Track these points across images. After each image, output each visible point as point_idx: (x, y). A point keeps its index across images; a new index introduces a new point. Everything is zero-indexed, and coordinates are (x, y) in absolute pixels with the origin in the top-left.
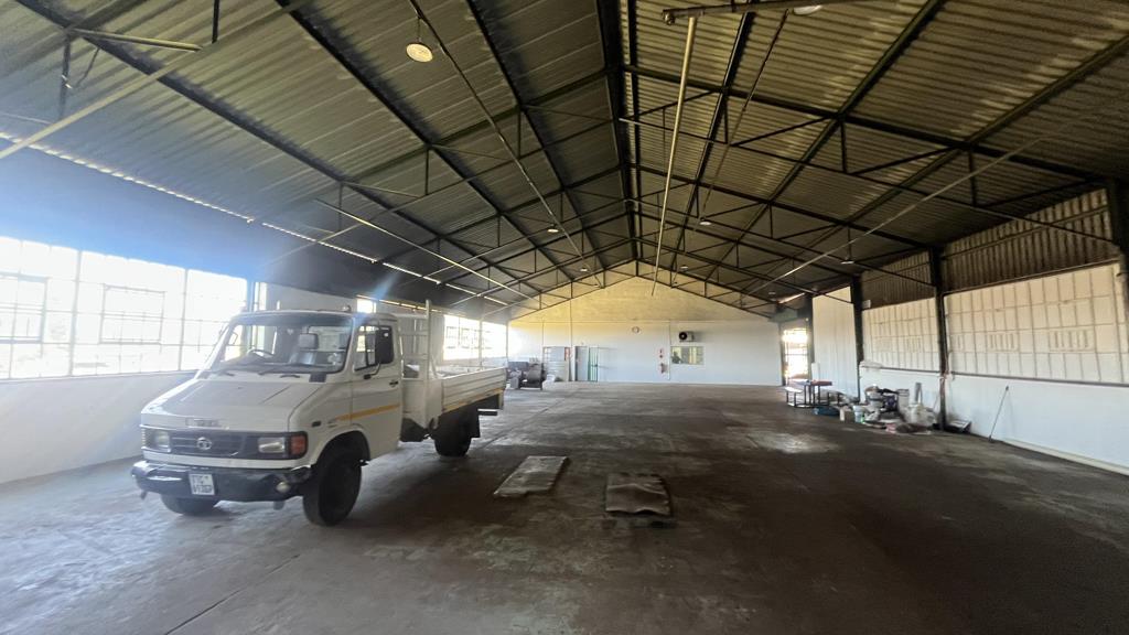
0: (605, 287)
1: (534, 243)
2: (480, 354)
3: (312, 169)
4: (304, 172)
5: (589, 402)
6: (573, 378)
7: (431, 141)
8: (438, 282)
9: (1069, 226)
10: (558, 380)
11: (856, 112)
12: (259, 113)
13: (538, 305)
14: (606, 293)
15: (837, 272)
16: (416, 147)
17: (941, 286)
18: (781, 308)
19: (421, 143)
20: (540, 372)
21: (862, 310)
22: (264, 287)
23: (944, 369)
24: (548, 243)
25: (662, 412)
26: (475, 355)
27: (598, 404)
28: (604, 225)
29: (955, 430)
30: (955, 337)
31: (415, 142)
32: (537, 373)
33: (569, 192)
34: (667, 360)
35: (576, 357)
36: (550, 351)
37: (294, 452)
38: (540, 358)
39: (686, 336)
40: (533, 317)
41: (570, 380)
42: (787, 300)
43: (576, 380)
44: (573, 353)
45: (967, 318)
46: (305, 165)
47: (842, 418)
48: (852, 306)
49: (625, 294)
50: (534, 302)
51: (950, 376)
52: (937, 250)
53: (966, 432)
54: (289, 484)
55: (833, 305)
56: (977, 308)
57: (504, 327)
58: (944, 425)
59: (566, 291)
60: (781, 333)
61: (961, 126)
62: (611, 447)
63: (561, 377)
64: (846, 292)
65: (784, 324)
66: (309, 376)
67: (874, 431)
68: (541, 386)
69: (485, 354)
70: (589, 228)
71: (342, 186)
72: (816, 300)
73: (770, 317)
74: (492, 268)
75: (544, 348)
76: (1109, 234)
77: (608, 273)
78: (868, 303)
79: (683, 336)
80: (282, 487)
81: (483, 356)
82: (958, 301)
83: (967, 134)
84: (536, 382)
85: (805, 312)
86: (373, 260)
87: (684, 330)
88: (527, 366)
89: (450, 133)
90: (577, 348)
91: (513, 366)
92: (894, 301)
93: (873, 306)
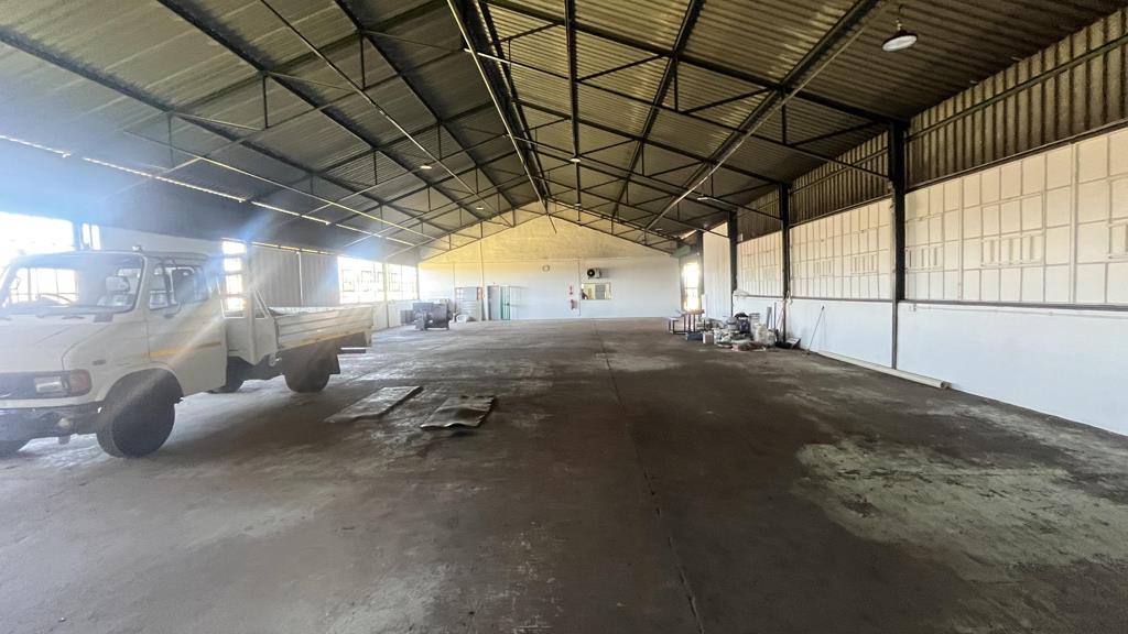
0: (515, 225)
1: (426, 181)
2: (386, 296)
3: (125, 97)
4: (119, 100)
5: (487, 339)
6: (487, 317)
7: (266, 67)
8: (327, 223)
9: (864, 167)
10: (471, 320)
11: (687, 50)
12: (35, 30)
13: (448, 246)
14: (516, 233)
15: (716, 208)
16: (249, 75)
17: (786, 220)
18: (681, 243)
19: (255, 71)
20: (445, 312)
21: (737, 243)
22: (96, 229)
23: (785, 295)
24: (441, 181)
25: (549, 344)
26: (380, 297)
27: (494, 340)
28: (498, 161)
29: (788, 346)
30: (795, 265)
31: (248, 70)
32: (443, 314)
33: (448, 125)
34: (577, 297)
35: (489, 297)
36: (462, 291)
37: (73, 391)
38: (453, 299)
39: (593, 274)
40: (443, 258)
41: (483, 319)
42: (686, 235)
43: (490, 319)
44: (486, 293)
45: (803, 247)
46: (116, 93)
47: (704, 341)
48: (728, 240)
49: (535, 233)
50: (444, 242)
51: (789, 300)
52: (785, 187)
53: (797, 347)
54: (70, 420)
55: (716, 239)
56: (810, 238)
57: (414, 269)
58: (782, 343)
59: (475, 230)
60: (681, 267)
61: (773, 68)
62: (472, 376)
63: (475, 317)
64: (723, 228)
65: (682, 260)
66: (93, 317)
67: (723, 351)
68: (447, 326)
69: (391, 296)
70: (483, 165)
71: (170, 117)
72: (706, 235)
73: (671, 252)
74: (384, 207)
75: (456, 289)
76: (886, 173)
77: (517, 211)
78: (741, 237)
79: (591, 273)
80: (63, 423)
81: (389, 299)
82: (799, 232)
83: (781, 76)
84: (442, 323)
85: (697, 245)
86: (240, 200)
87: (593, 267)
88: (432, 307)
89: (285, 59)
90: (489, 288)
91: (420, 307)
92: (759, 235)
93: (745, 240)
